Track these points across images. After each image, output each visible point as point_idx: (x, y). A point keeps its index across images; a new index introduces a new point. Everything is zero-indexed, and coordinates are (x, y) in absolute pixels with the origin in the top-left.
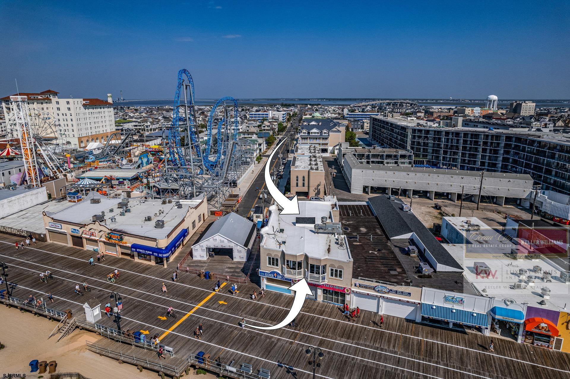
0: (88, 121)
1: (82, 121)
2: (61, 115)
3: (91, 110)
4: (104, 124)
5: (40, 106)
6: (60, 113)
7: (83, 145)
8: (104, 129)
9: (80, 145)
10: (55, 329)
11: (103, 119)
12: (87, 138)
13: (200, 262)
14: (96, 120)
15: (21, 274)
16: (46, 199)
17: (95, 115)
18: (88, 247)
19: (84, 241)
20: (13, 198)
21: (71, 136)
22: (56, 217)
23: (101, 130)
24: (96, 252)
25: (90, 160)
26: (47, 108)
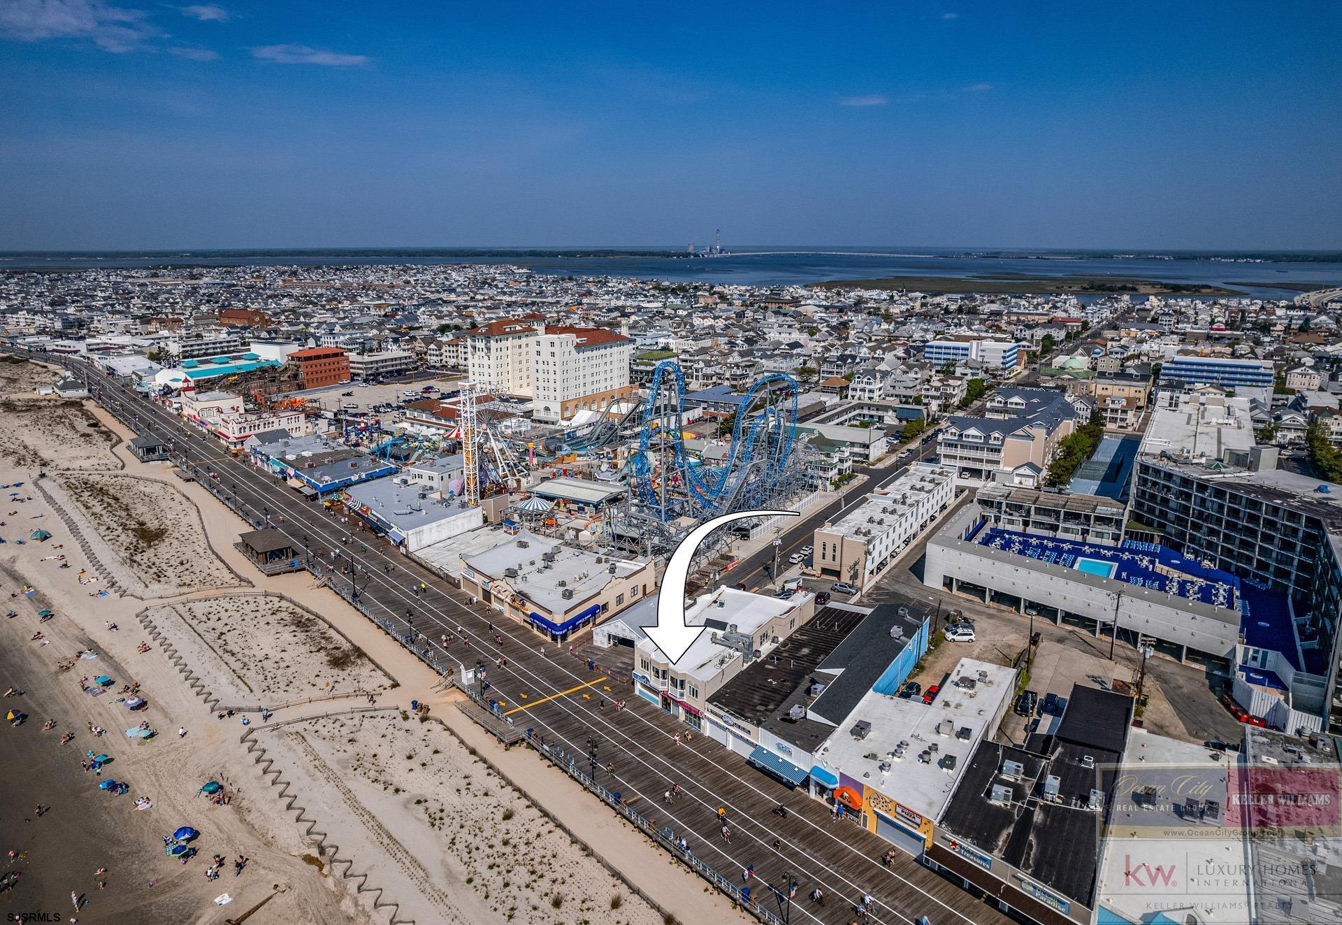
0: (581, 373)
1: (572, 374)
2: (540, 363)
3: (588, 354)
4: (609, 376)
5: (517, 342)
6: (540, 359)
7: (567, 414)
8: (609, 383)
9: (562, 415)
10: (437, 682)
11: (608, 367)
12: (576, 402)
13: (598, 648)
14: (595, 370)
15: (427, 622)
16: (481, 523)
17: (595, 362)
18: (495, 605)
19: (492, 597)
20: (443, 521)
21: (552, 398)
22: (472, 562)
23: (602, 387)
24: (501, 612)
25: (563, 453)
26: (527, 345)
